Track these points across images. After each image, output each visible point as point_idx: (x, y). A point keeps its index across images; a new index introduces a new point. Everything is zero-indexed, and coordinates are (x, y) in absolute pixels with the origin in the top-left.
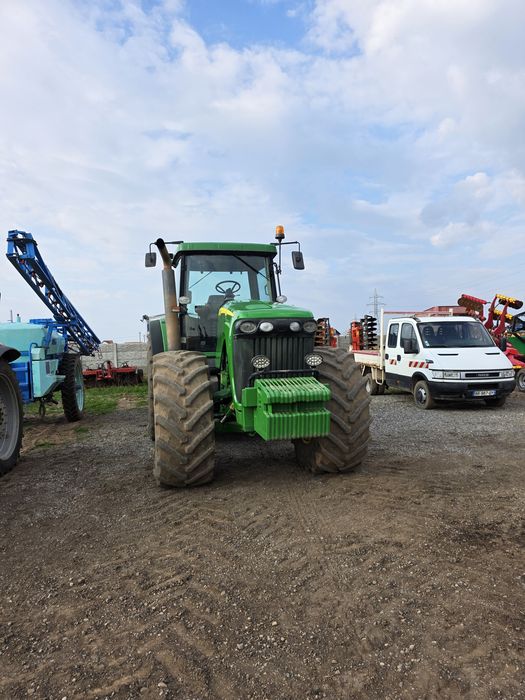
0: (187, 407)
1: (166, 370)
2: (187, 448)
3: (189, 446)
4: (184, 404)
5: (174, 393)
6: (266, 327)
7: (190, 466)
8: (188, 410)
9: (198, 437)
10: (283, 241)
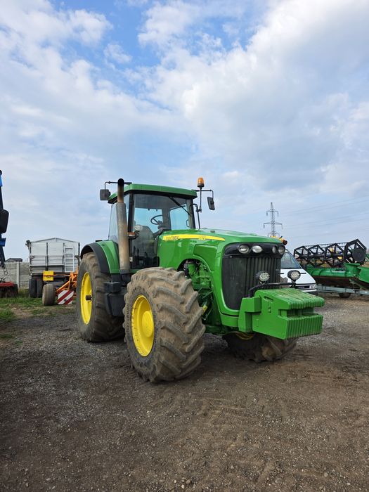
0: (187, 313)
1: (163, 283)
2: (187, 348)
3: (188, 346)
4: (184, 311)
5: (175, 301)
6: (257, 249)
7: (186, 363)
8: (188, 315)
9: (195, 338)
10: (203, 189)
